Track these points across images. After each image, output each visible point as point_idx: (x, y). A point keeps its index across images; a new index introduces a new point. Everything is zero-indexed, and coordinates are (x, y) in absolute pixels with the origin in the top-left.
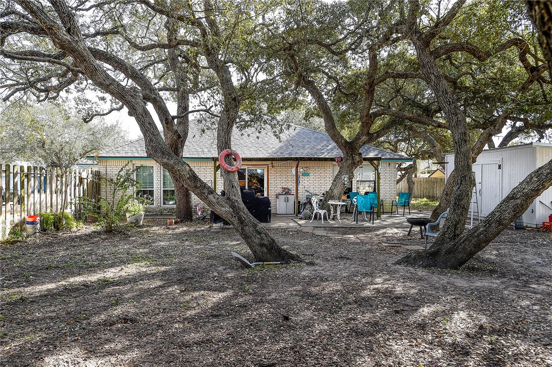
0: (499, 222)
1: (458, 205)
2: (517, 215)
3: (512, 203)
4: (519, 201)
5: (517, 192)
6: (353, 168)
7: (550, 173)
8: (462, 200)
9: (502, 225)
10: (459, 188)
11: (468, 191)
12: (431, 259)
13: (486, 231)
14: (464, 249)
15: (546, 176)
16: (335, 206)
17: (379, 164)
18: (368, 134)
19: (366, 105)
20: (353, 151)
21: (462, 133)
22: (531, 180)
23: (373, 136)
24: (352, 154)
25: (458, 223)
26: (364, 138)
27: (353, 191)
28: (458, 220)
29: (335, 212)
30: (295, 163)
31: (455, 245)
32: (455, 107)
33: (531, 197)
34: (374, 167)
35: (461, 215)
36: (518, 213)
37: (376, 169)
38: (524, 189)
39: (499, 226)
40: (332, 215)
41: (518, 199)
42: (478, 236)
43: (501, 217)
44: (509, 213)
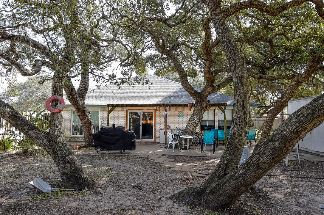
0: (258, 166)
1: (231, 145)
2: (277, 158)
3: (271, 146)
4: (277, 144)
5: (276, 133)
6: (202, 111)
7: (310, 113)
8: (235, 140)
9: (261, 169)
10: (233, 128)
11: (241, 131)
12: (197, 197)
13: (245, 174)
14: (224, 191)
15: (306, 117)
16: (186, 139)
17: (225, 108)
18: (212, 86)
19: (206, 64)
20: (201, 99)
21: (239, 77)
22: (290, 121)
23: (215, 87)
24: (200, 101)
25: (229, 162)
26: (209, 89)
27: (216, 128)
28: (229, 160)
29: (186, 143)
30: (164, 108)
31: (218, 185)
32: (235, 54)
33: (291, 139)
34: (221, 110)
35: (233, 154)
36: (277, 157)
37: (224, 112)
38: (282, 131)
39: (257, 169)
40: (183, 146)
41: (276, 141)
42: (237, 179)
43: (259, 160)
44: (267, 156)
